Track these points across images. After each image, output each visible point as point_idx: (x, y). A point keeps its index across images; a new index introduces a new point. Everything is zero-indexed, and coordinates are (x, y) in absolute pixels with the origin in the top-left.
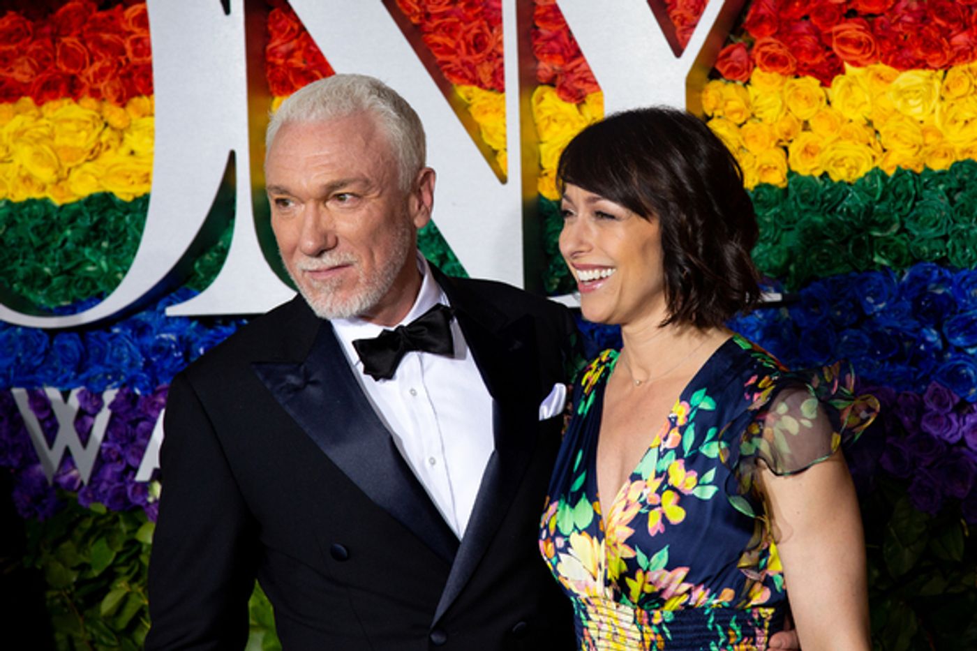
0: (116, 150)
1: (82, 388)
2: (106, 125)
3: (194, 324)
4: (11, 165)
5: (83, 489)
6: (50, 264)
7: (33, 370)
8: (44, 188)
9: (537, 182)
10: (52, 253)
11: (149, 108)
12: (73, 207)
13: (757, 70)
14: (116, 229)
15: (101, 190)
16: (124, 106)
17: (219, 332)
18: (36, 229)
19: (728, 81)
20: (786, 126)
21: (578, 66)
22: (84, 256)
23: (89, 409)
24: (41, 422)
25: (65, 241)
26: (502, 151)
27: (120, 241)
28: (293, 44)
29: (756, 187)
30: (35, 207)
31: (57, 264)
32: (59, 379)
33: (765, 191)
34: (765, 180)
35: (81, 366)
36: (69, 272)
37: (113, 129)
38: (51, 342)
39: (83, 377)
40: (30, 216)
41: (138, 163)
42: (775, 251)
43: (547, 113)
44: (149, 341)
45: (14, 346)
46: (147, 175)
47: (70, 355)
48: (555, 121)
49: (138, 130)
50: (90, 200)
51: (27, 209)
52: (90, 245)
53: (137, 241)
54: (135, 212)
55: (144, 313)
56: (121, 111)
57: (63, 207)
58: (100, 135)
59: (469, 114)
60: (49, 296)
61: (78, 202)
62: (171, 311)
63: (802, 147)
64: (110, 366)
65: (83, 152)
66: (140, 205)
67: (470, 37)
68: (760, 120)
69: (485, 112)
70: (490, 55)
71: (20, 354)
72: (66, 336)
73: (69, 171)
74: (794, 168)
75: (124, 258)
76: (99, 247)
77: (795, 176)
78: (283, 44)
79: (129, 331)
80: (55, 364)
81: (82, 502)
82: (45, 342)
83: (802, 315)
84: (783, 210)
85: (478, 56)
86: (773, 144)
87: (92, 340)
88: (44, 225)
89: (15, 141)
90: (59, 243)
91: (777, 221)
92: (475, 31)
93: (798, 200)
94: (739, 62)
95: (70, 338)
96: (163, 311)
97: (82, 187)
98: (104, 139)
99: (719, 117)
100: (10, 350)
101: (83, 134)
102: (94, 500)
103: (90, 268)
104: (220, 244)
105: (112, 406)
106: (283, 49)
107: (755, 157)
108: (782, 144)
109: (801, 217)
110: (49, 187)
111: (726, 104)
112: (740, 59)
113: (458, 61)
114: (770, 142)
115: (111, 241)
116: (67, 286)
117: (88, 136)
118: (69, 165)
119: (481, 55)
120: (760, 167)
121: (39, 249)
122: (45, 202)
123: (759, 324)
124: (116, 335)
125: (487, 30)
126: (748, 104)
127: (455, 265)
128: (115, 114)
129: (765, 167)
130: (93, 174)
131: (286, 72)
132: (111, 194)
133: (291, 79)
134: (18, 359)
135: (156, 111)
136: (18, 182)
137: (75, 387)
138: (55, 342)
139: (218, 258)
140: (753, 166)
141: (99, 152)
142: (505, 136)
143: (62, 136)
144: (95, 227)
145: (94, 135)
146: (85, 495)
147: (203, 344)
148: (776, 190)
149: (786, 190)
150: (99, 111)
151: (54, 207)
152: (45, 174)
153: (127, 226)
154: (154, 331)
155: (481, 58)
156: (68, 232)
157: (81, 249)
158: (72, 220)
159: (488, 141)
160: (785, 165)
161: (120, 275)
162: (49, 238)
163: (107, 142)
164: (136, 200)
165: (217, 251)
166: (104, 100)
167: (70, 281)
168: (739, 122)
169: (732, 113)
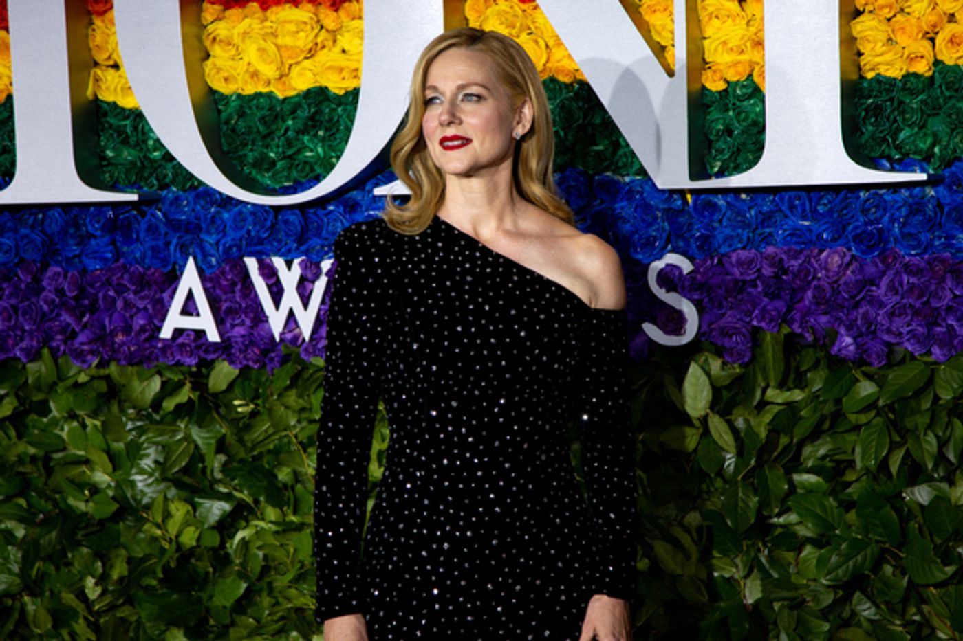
0: (330, 50)
1: (304, 258)
2: (322, 27)
4: (241, 62)
5: (304, 346)
6: (275, 150)
7: (261, 242)
8: (269, 83)
9: (701, 74)
10: (277, 140)
11: (357, 12)
12: (293, 100)
14: (331, 120)
15: (317, 85)
16: (336, 10)
18: (262, 119)
20: (933, 19)
22: (303, 143)
23: (309, 276)
24: (269, 287)
25: (287, 130)
26: (670, 47)
27: (334, 131)
29: (904, 76)
30: (262, 100)
31: (280, 150)
32: (283, 250)
33: (912, 79)
34: (912, 70)
35: (301, 239)
36: (290, 157)
37: (327, 30)
38: (276, 217)
39: (303, 248)
40: (257, 108)
41: (348, 60)
42: (921, 135)
43: (711, 9)
44: (359, 217)
45: (245, 220)
46: (356, 70)
47: (292, 228)
48: (717, 17)
49: (348, 31)
50: (308, 94)
51: (255, 102)
52: (308, 134)
53: (348, 130)
54: (346, 104)
55: (355, 192)
56: (335, 14)
57: (285, 99)
58: (317, 36)
59: (640, 13)
60: (273, 178)
61: (298, 95)
62: (378, 191)
63: (948, 38)
64: (326, 239)
65: (302, 51)
66: (351, 98)
68: (909, 14)
69: (655, 11)
71: (250, 228)
72: (289, 212)
73: (290, 66)
74: (939, 57)
75: (338, 144)
76: (316, 135)
77: (940, 66)
79: (341, 209)
80: (280, 236)
81: (303, 356)
82: (271, 216)
83: (945, 192)
84: (929, 96)
86: (920, 35)
87: (310, 216)
88: (269, 115)
89: (243, 41)
90: (282, 131)
91: (923, 107)
93: (944, 88)
95: (293, 214)
96: (371, 191)
97: (301, 82)
98: (319, 40)
99: (871, 12)
100: (242, 223)
101: (302, 34)
102: (315, 355)
103: (309, 154)
105: (327, 274)
107: (904, 48)
108: (928, 36)
109: (946, 104)
110: (273, 82)
111: (876, 1)
114: (918, 34)
115: (326, 130)
116: (290, 168)
117: (307, 37)
118: (290, 61)
120: (908, 57)
121: (264, 137)
122: (270, 96)
123: (905, 201)
124: (331, 212)
127: (626, 150)
128: (329, 18)
129: (913, 56)
130: (310, 70)
132: (326, 88)
134: (249, 232)
135: (364, 15)
136: (247, 76)
137: (297, 257)
138: (280, 217)
140: (902, 57)
141: (316, 51)
142: (672, 32)
143: (284, 36)
144: (312, 118)
145: (312, 36)
146: (306, 350)
148: (922, 79)
149: (932, 78)
150: (316, 15)
151: (277, 99)
152: (269, 71)
153: (340, 117)
154: (364, 209)
156: (290, 122)
157: (301, 136)
158: (293, 112)
159: (657, 38)
160: (932, 54)
161: (334, 160)
162: (274, 127)
163: (322, 41)
164: (347, 93)
166: (320, 4)
167: (292, 165)
168: (888, 16)
169: (882, 7)
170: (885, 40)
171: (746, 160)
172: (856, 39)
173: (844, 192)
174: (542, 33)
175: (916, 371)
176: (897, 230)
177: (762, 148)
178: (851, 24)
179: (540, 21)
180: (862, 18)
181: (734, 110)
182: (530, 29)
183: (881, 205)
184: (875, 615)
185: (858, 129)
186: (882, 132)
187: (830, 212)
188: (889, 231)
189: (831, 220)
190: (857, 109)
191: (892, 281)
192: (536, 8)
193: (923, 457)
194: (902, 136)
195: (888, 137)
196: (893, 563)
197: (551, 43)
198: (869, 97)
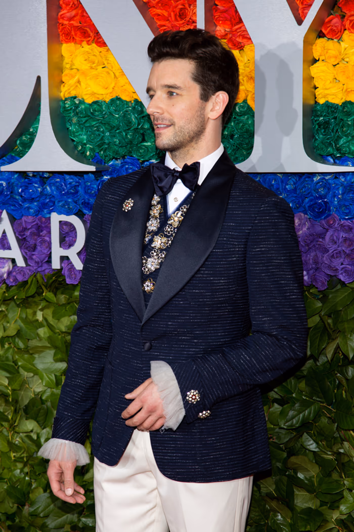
3: (16, 176)
13: (346, 32)
17: (30, 180)
19: (329, 39)
21: (240, 28)
28: (74, 13)
29: (343, 103)
33: (349, 105)
34: (348, 99)
62: (5, 168)
67: (177, 10)
68: (347, 62)
70: (189, 21)
78: (68, 12)
85: (181, 22)
92: (180, 7)
94: (336, 26)
99: (323, 60)
104: (31, 130)
106: (68, 15)
107: (344, 85)
111: (327, 52)
112: (336, 25)
113: (169, 25)
119: (183, 21)
120: (346, 90)
125: (187, 6)
126: (340, 53)
129: (349, 90)
131: (70, 28)
133: (73, 33)
139: (29, 138)
140: (343, 90)
147: (21, 187)
148: (353, 105)
155: (184, 23)
165: (29, 135)
168: (334, 64)
169: (330, 57)
170: (331, 80)
171: (242, 155)
172: (313, 78)
173: (304, 177)
174: (112, 68)
175: (346, 294)
176: (336, 203)
177: (252, 147)
178: (310, 68)
179: (111, 59)
180: (317, 64)
181: (234, 122)
182: (104, 64)
183: (327, 186)
184: (316, 448)
185: (314, 136)
186: (328, 139)
187: (295, 190)
188: (332, 202)
189: (295, 195)
190: (313, 124)
191: (332, 236)
192: (108, 50)
193: (348, 350)
194: (342, 142)
195: (332, 142)
196: (328, 415)
197: (117, 74)
198: (321, 116)
